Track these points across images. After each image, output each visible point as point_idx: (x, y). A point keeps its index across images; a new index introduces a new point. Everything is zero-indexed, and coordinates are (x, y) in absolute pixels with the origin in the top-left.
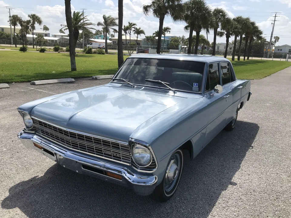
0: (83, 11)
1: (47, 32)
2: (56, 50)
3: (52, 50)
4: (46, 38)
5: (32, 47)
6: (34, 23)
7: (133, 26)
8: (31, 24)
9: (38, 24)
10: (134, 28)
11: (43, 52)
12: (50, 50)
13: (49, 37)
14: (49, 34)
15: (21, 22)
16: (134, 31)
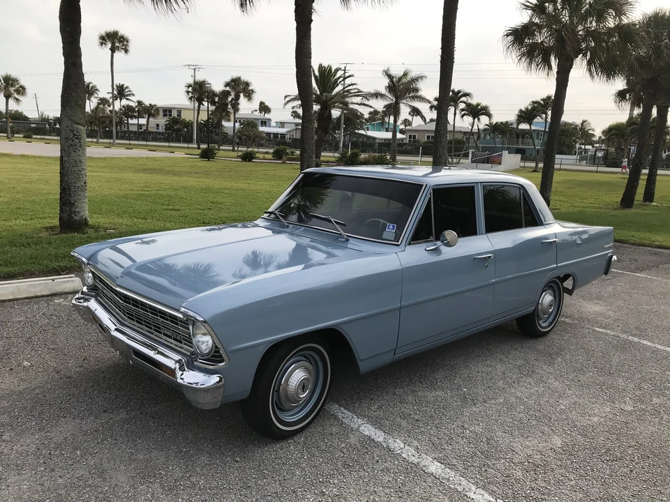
0: (345, 68)
1: (267, 116)
2: (278, 155)
3: (270, 156)
4: (261, 129)
5: (231, 148)
6: (237, 97)
7: (463, 99)
8: (232, 99)
9: (247, 99)
10: (464, 102)
11: (250, 161)
12: (267, 156)
13: (270, 127)
14: (270, 120)
15: (211, 96)
16: (463, 110)
